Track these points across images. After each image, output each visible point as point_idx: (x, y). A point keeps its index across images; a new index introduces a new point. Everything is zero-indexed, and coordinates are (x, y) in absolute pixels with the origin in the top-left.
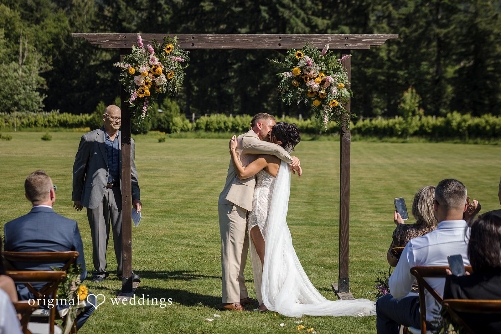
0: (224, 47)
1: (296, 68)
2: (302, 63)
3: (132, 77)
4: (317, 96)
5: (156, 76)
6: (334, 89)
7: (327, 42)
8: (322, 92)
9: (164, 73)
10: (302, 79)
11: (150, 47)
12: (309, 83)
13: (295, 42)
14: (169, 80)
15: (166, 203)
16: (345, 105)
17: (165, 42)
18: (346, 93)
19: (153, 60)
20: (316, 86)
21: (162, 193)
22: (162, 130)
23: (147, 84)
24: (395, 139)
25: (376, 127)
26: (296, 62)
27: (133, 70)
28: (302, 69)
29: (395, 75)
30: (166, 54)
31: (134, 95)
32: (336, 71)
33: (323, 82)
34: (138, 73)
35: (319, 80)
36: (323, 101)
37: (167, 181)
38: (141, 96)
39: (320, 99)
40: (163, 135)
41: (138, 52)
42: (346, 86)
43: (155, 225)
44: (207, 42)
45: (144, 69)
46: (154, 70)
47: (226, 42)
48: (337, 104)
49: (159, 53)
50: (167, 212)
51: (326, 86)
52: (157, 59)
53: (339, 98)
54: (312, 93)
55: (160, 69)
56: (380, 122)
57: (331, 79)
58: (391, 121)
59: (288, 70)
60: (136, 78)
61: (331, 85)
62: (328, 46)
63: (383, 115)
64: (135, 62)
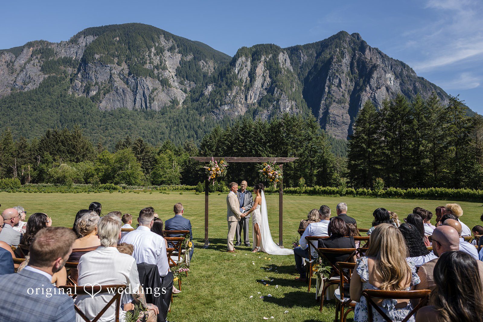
0: (240, 162)
1: (264, 169)
2: (267, 167)
3: (209, 171)
4: (271, 178)
5: (217, 171)
6: (277, 176)
7: (274, 160)
8: (273, 177)
9: (220, 170)
10: (266, 172)
11: (216, 161)
12: (269, 174)
13: (264, 160)
14: (222, 173)
15: (220, 215)
16: (281, 181)
17: (220, 160)
18: (281, 177)
19: (216, 166)
20: (271, 175)
21: (219, 212)
22: (219, 191)
23: (214, 174)
24: (297, 194)
25: (290, 190)
26: (264, 167)
27: (209, 169)
28: (266, 169)
29: (297, 173)
30: (221, 164)
31: (210, 177)
32: (278, 170)
33: (273, 173)
34: (211, 170)
35: (272, 172)
36: (274, 180)
37: (222, 208)
38: (212, 178)
39: (272, 179)
40: (220, 193)
41: (212, 163)
42: (281, 175)
43: (216, 222)
44: (235, 160)
45: (213, 169)
46: (217, 169)
47: (241, 160)
48: (278, 181)
49: (218, 163)
50: (221, 218)
51: (274, 175)
52: (218, 166)
53: (279, 179)
54: (270, 177)
55: (219, 169)
56: (292, 189)
57: (277, 173)
58: (296, 189)
59: (262, 169)
60: (211, 172)
61: (276, 174)
62: (275, 162)
63: (293, 186)
64: (210, 166)
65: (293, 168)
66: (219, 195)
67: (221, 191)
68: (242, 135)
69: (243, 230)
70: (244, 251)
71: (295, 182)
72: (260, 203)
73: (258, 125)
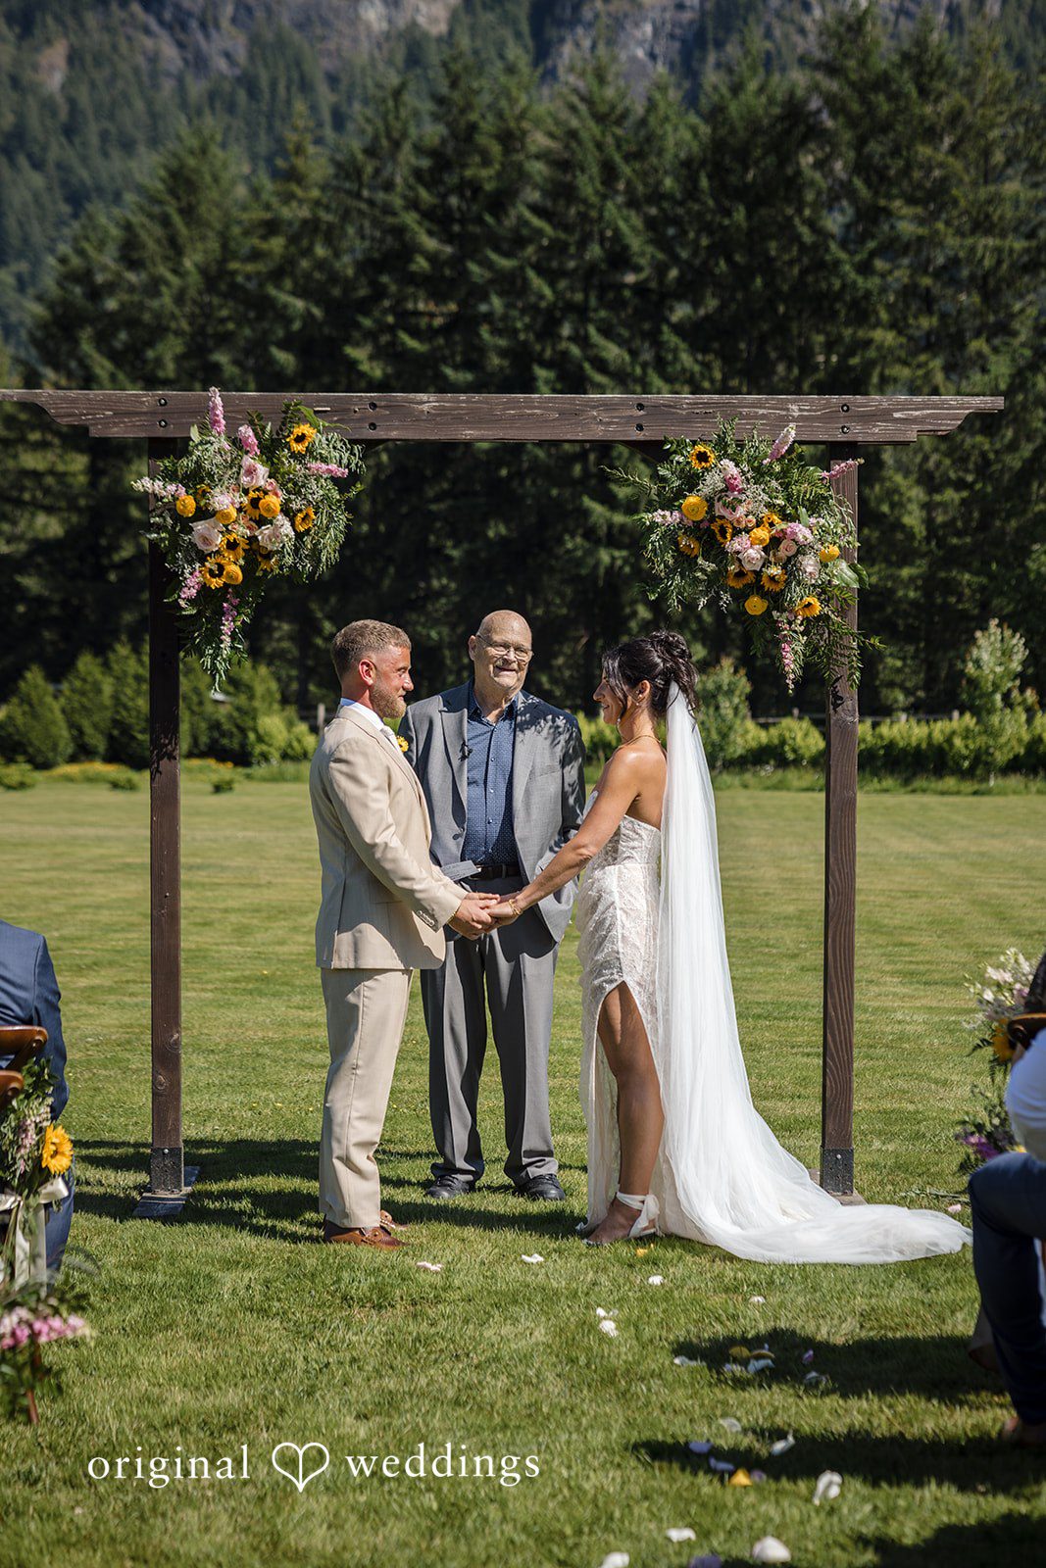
0: (468, 434)
1: (692, 499)
2: (712, 482)
3: (184, 524)
4: (755, 584)
5: (261, 522)
6: (809, 564)
7: (784, 421)
8: (775, 571)
9: (286, 511)
10: (710, 535)
11: (246, 431)
12: (734, 545)
13: (687, 420)
14: (299, 536)
15: (258, 956)
16: (842, 612)
17: (289, 417)
18: (844, 573)
19: (251, 472)
20: (754, 553)
21: (242, 931)
23: (232, 546)
24: (950, 782)
25: (891, 746)
26: (692, 481)
27: (188, 504)
28: (709, 501)
29: (950, 587)
30: (294, 456)
31: (193, 581)
32: (815, 506)
33: (775, 542)
34: (203, 513)
35: (763, 533)
36: (777, 600)
37: (250, 897)
38: (215, 583)
39: (764, 594)
40: (225, 771)
41: (209, 445)
42: (844, 554)
44: (418, 418)
45: (224, 500)
46: (255, 503)
47: (476, 418)
48: (818, 608)
49: (270, 450)
50: (265, 979)
51: (783, 551)
52: (262, 470)
53: (824, 591)
54: (740, 574)
55: (274, 501)
56: (905, 730)
57: (802, 532)
58: (939, 729)
59: (669, 504)
60: (199, 527)
61: (802, 549)
62: (792, 433)
63: (914, 709)
64: (196, 479)
65: (920, 530)
66: (218, 789)
67: (242, 758)
68: (439, 219)
69: (491, 1053)
70: (510, 1235)
71: (931, 667)
72: (649, 808)
73: (590, 129)
